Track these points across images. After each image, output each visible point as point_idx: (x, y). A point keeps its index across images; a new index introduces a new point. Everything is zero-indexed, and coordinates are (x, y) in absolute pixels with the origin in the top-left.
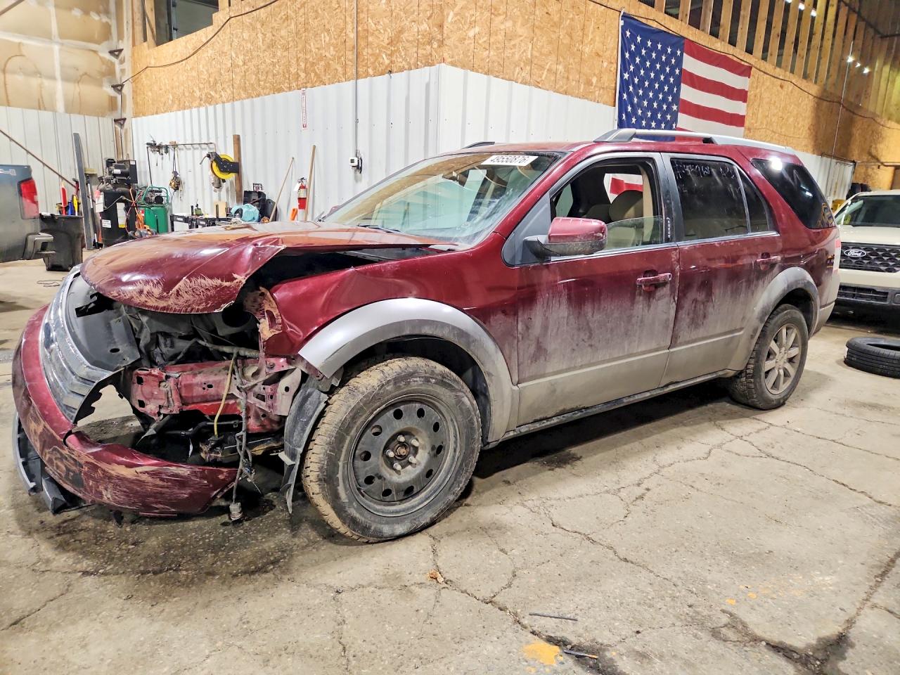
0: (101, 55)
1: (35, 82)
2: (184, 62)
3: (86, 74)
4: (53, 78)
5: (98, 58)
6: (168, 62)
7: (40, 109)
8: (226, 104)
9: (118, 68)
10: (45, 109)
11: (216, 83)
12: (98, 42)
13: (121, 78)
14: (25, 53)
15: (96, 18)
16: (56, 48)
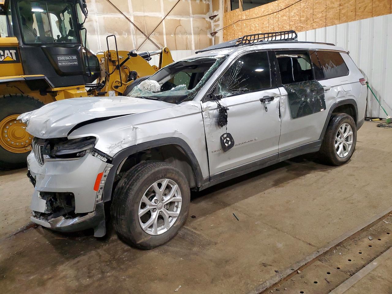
0: (206, 19)
1: (185, 37)
2: (275, 14)
3: (201, 30)
4: (190, 34)
5: (205, 22)
6: (260, 15)
7: (187, 50)
8: (317, 30)
9: (213, 24)
10: (188, 50)
11: (307, 19)
12: (205, 14)
13: (214, 29)
14: (181, 25)
15: (204, 2)
16: (192, 19)
